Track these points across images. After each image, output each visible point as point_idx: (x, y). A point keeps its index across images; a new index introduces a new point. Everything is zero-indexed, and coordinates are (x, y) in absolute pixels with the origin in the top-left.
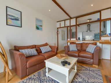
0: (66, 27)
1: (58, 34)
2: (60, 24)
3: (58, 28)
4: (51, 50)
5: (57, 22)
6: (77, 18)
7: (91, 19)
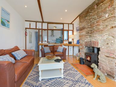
0: (38, 29)
1: (26, 35)
2: (30, 24)
3: (26, 28)
4: (26, 55)
5: (26, 21)
6: (48, 23)
7: (56, 27)
